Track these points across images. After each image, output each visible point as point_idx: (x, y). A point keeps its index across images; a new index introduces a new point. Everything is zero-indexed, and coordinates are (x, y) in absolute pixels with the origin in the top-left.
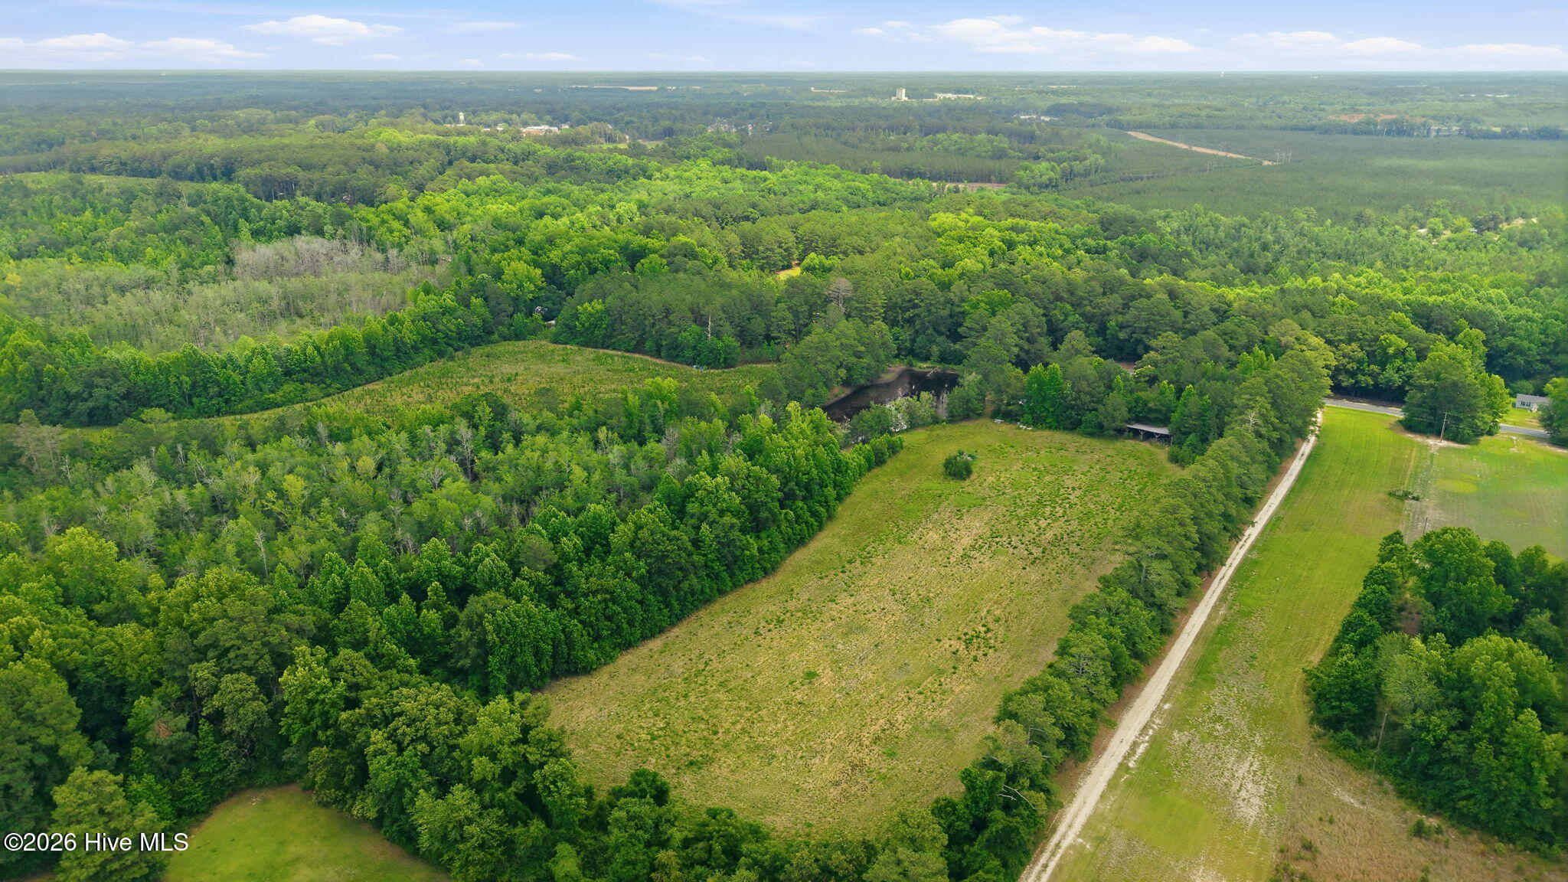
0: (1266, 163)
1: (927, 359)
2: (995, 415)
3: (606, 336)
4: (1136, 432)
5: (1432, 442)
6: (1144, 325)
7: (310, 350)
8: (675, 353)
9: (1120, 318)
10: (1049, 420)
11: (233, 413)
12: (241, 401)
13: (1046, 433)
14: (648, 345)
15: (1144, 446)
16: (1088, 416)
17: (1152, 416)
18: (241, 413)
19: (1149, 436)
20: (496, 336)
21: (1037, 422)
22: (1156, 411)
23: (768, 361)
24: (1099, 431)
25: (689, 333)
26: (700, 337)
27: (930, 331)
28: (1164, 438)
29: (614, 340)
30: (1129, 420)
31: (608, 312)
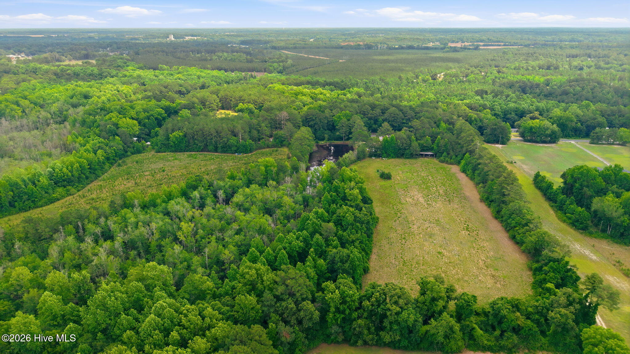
0: (340, 61)
1: (323, 140)
2: (370, 156)
3: (186, 146)
4: (422, 155)
5: (497, 146)
6: (393, 119)
7: (65, 170)
8: (225, 149)
9: (382, 117)
10: (392, 155)
11: (38, 207)
12: (40, 200)
13: (393, 160)
14: (211, 147)
15: (426, 159)
16: (407, 151)
17: (425, 148)
18: (42, 206)
19: (426, 155)
20: (129, 153)
21: (388, 156)
22: (426, 147)
23: (264, 148)
24: (412, 156)
25: (233, 140)
26: (238, 142)
27: (322, 129)
28: (432, 156)
29: (190, 147)
30: (421, 151)
31: (185, 136)
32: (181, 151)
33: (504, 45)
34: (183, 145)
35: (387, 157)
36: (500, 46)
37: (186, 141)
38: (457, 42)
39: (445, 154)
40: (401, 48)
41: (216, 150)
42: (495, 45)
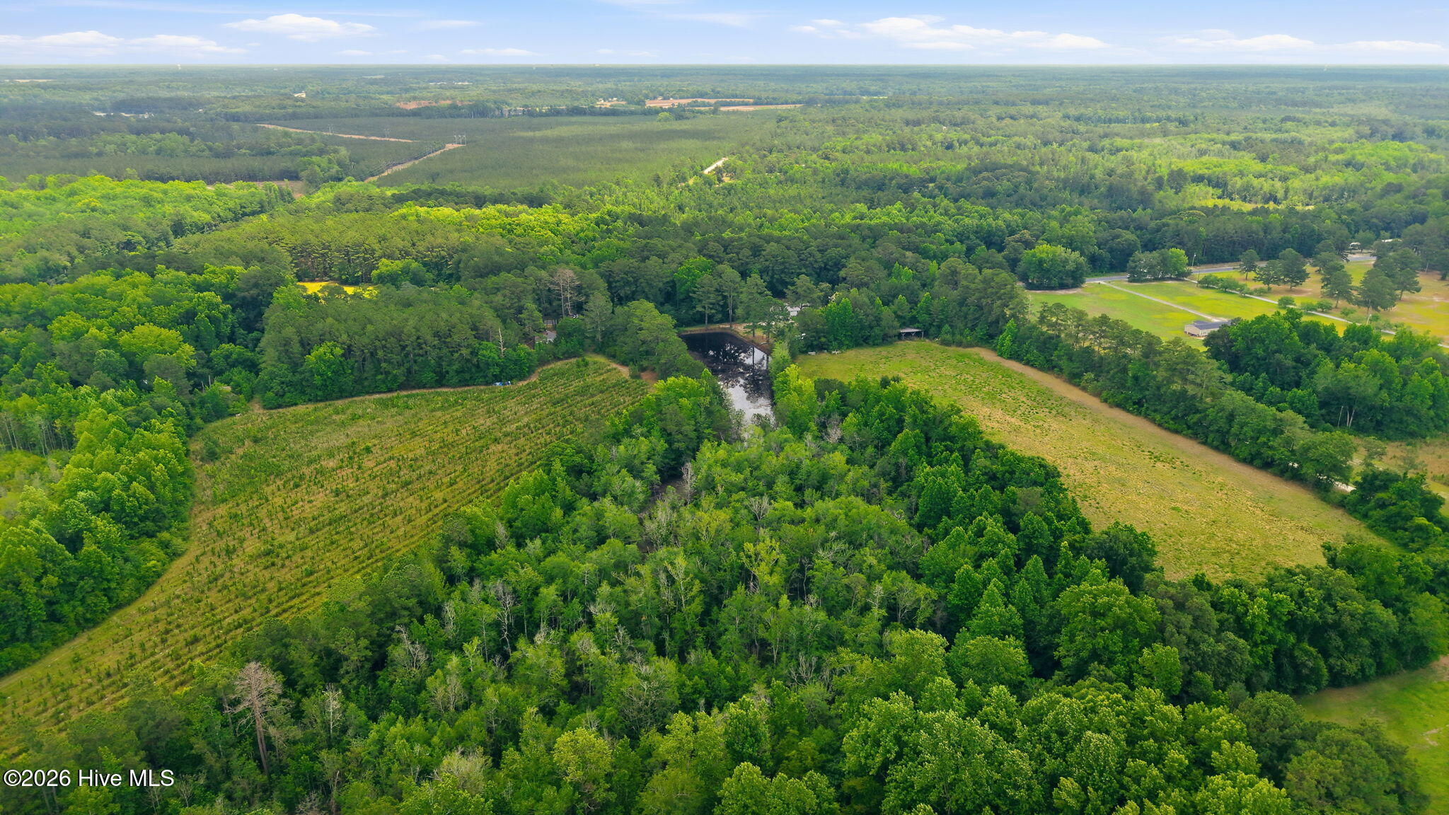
2: (808, 349)
3: (356, 381)
4: (901, 335)
13: (852, 352)
14: (427, 376)
15: (908, 343)
16: (876, 331)
17: (905, 321)
19: (908, 334)
22: (904, 317)
26: (498, 352)
28: (918, 334)
29: (366, 383)
30: (901, 327)
31: (348, 351)
32: (343, 394)
33: (755, 104)
34: (348, 380)
35: (839, 348)
36: (747, 104)
37: (352, 368)
38: (655, 98)
39: (947, 327)
40: (555, 113)
41: (441, 381)
42: (738, 104)
